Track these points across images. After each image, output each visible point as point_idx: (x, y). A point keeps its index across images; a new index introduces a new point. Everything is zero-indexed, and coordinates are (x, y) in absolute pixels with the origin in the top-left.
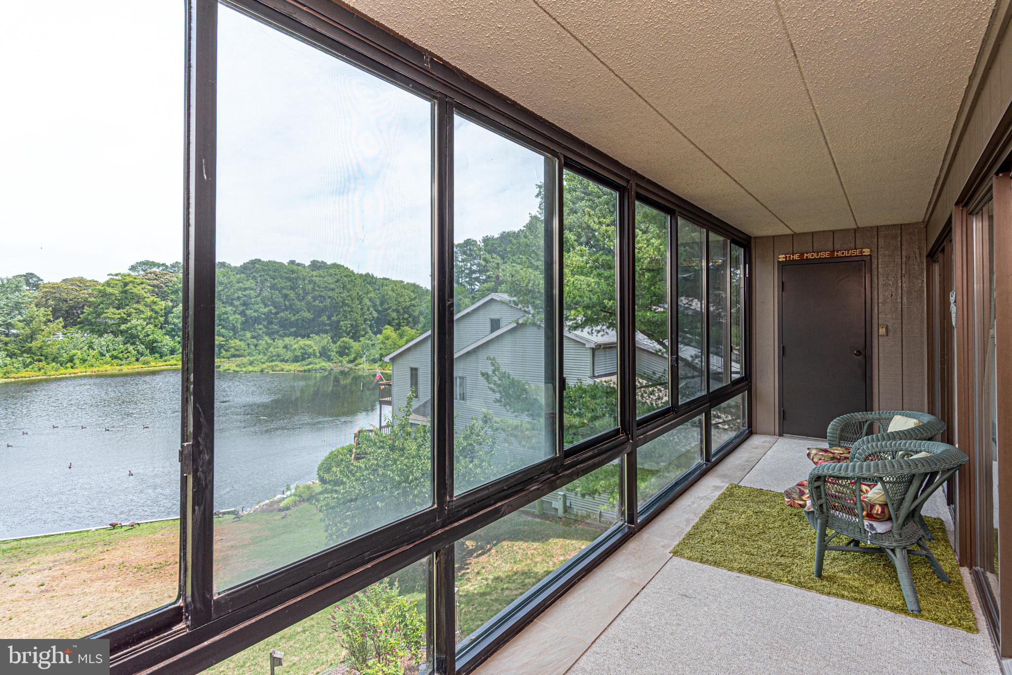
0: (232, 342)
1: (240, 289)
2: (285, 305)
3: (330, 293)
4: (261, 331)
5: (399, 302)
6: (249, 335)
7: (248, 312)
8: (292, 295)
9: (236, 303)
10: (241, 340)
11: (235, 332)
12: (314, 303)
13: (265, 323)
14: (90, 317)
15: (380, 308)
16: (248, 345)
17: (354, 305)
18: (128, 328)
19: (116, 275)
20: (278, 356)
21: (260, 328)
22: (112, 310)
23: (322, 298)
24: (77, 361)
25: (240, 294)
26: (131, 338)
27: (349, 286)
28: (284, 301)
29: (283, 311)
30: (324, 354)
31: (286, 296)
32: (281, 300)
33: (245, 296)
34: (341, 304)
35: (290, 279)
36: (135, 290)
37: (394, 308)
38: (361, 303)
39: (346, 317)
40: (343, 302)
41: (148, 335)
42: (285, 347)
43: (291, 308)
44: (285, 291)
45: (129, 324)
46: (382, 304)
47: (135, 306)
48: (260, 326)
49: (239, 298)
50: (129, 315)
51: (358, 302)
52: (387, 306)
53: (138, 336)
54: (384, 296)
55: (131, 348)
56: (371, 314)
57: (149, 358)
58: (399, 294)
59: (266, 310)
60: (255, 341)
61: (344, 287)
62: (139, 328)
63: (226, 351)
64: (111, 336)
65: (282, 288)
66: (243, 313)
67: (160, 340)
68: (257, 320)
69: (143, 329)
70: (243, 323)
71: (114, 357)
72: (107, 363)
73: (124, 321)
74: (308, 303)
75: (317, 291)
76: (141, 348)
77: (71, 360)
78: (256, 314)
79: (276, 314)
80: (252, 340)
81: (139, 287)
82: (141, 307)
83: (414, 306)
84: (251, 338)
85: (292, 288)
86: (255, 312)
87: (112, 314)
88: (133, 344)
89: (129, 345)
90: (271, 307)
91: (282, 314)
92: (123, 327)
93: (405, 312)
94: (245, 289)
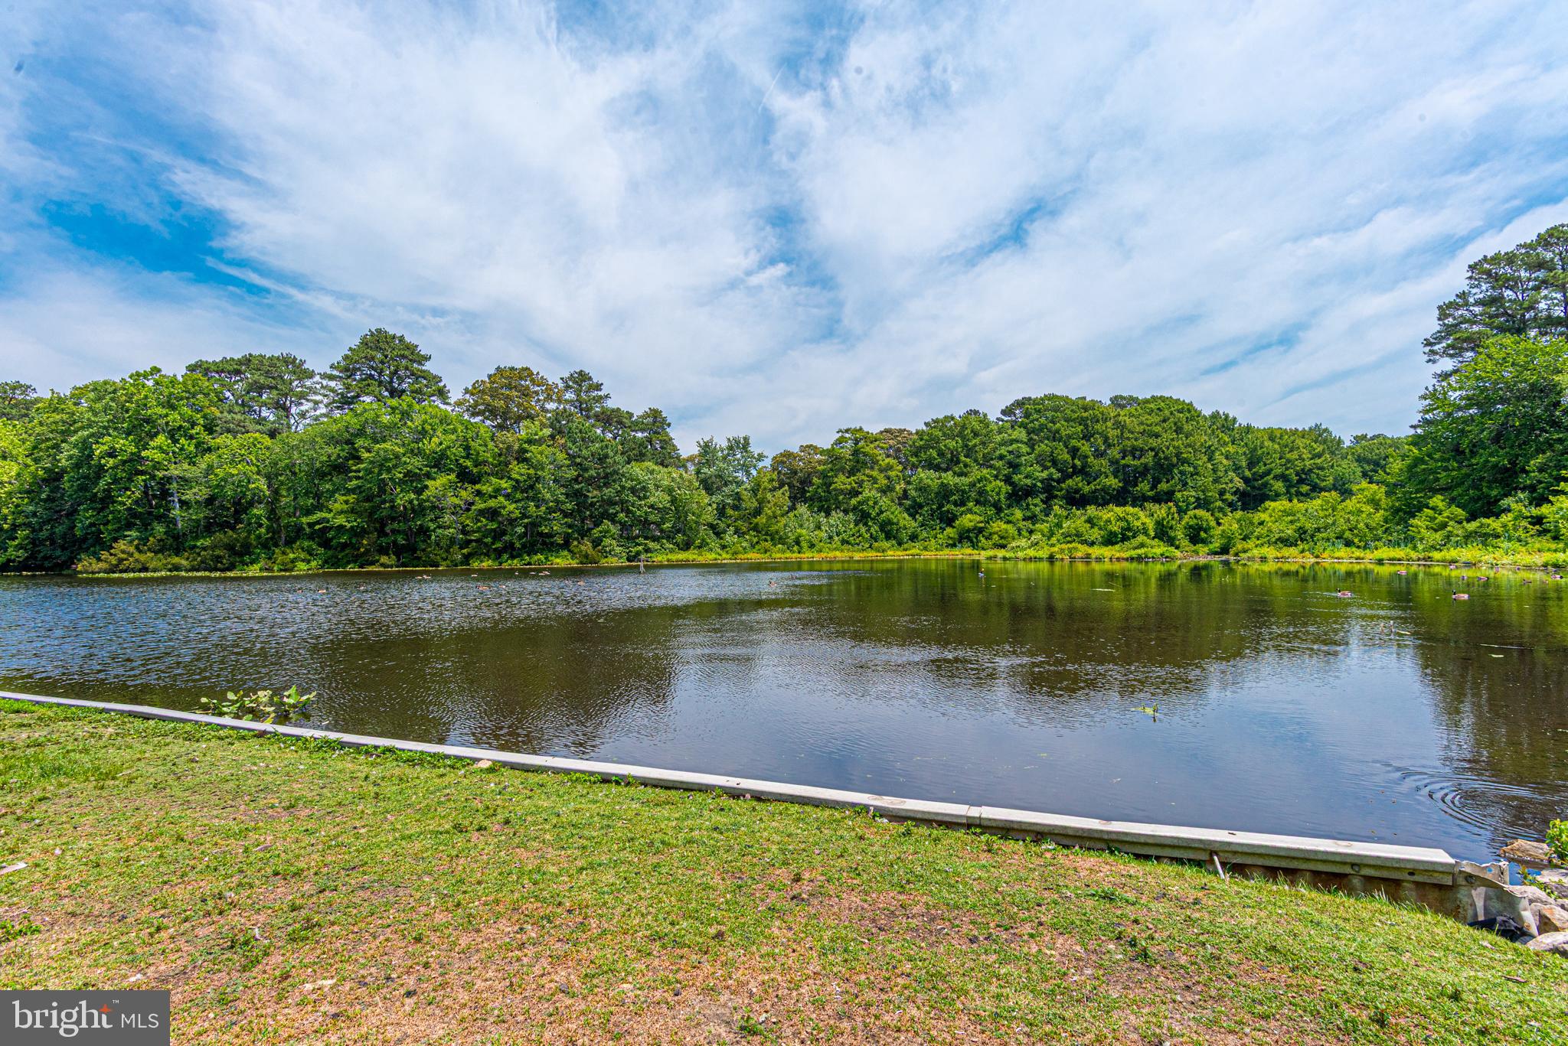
0: (995, 525)
1: (1003, 443)
2: (1074, 466)
3: (1153, 442)
4: (1038, 509)
5: (1288, 461)
6: (1018, 514)
7: (1016, 478)
8: (1085, 448)
9: (999, 464)
10: (1009, 522)
11: (999, 510)
12: (1123, 462)
13: (1043, 496)
14: (820, 490)
15: (1248, 473)
16: (1019, 530)
17: (1200, 463)
18: (859, 502)
19: (847, 431)
20: (1078, 535)
21: (1036, 504)
22: (841, 478)
23: (1135, 452)
24: (804, 544)
25: (1003, 451)
26: (863, 517)
27: (1187, 427)
28: (1073, 459)
29: (1071, 477)
30: (1163, 533)
31: (1074, 452)
32: (1067, 457)
33: (1010, 452)
34: (1175, 460)
35: (1082, 421)
36: (867, 449)
37: (1279, 471)
38: (1210, 459)
39: (1185, 484)
40: (1178, 455)
41: (882, 512)
42: (1090, 521)
43: (1083, 471)
44: (1073, 442)
45: (860, 496)
46: (1251, 465)
47: (867, 471)
48: (1037, 501)
49: (1001, 457)
50: (860, 484)
51: (1205, 459)
52: (1262, 469)
53: (868, 515)
54: (1255, 449)
55: (863, 530)
56: (1231, 481)
57: (886, 544)
58: (1286, 446)
59: (1045, 474)
60: (1029, 524)
61: (1178, 430)
62: (871, 503)
63: (987, 539)
64: (841, 515)
65: (1069, 437)
66: (1008, 480)
67: (895, 520)
68: (1029, 492)
69: (875, 503)
70: (1009, 496)
71: (844, 542)
72: (836, 549)
73: (855, 493)
74: (1113, 462)
75: (1128, 439)
76: (875, 529)
77: (798, 542)
78: (1029, 482)
79: (1059, 481)
80: (1024, 523)
81: (872, 446)
82: (875, 473)
83: (1322, 469)
84: (1024, 520)
85: (1087, 437)
86: (1026, 477)
87: (842, 482)
88: (866, 524)
89: (861, 525)
90: (1052, 470)
91: (1070, 482)
92: (854, 501)
93: (1301, 481)
94: (1012, 442)
